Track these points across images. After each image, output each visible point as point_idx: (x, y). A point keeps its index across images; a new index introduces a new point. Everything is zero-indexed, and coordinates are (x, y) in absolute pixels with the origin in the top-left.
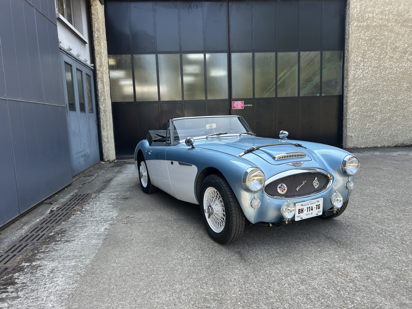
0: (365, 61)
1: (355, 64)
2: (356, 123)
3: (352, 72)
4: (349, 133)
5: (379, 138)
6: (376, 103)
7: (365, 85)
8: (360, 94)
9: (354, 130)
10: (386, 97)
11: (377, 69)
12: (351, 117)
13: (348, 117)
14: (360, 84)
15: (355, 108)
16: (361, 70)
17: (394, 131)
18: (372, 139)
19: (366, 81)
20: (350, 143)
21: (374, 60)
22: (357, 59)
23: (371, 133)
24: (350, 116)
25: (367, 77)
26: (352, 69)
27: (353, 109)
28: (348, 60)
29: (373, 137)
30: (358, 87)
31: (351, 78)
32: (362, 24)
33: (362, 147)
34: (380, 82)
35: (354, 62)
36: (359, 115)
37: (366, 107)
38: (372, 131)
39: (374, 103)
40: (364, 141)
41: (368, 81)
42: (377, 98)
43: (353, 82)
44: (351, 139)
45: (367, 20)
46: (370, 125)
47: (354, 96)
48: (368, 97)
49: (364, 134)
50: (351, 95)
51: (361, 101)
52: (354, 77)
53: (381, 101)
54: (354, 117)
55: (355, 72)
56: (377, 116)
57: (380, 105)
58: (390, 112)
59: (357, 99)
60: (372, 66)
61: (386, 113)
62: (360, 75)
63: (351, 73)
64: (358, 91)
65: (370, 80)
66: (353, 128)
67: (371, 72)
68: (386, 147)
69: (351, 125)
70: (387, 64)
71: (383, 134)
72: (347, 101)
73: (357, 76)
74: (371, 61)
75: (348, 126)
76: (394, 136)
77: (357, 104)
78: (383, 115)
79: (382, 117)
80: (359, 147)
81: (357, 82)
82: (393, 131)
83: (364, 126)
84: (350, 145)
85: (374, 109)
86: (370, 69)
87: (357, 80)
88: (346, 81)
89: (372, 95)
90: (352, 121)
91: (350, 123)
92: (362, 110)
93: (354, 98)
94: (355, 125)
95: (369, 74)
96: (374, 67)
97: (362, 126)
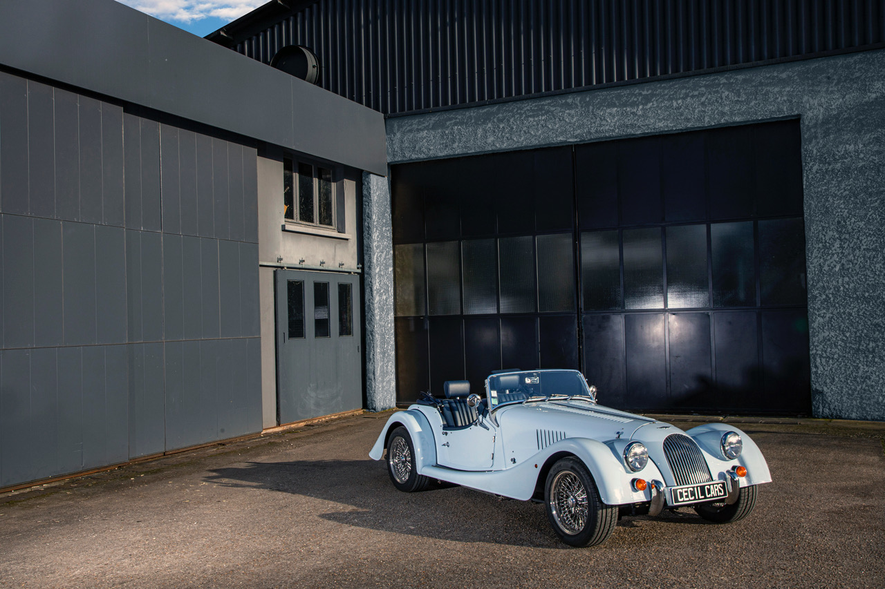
0: (845, 238)
1: (821, 245)
4: (815, 384)
7: (847, 286)
8: (837, 305)
9: (830, 378)
11: (874, 253)
12: (818, 352)
13: (814, 352)
14: (835, 284)
15: (827, 333)
16: (836, 256)
18: (875, 400)
19: (849, 278)
21: (867, 237)
22: (825, 236)
23: (872, 388)
24: (818, 348)
25: (850, 270)
26: (815, 254)
27: (823, 334)
30: (831, 291)
31: (813, 272)
32: (830, 167)
35: (819, 241)
36: (839, 347)
37: (856, 333)
38: (873, 383)
40: (855, 403)
41: (856, 278)
43: (820, 280)
44: (821, 398)
45: (843, 157)
46: (866, 369)
47: (824, 308)
48: (858, 311)
49: (854, 389)
50: (816, 307)
51: (841, 319)
52: (820, 270)
54: (826, 352)
55: (822, 260)
59: (831, 315)
60: (862, 248)
62: (835, 266)
63: (812, 263)
64: (832, 299)
65: (859, 275)
66: (826, 375)
67: (859, 260)
69: (821, 368)
73: (826, 268)
74: (858, 238)
75: (814, 370)
77: (832, 325)
81: (827, 281)
83: (852, 373)
85: (875, 336)
86: (857, 255)
87: (827, 277)
89: (868, 307)
90: (823, 360)
91: (818, 364)
92: (844, 338)
93: (824, 313)
94: (831, 369)
95: (856, 264)
96: (867, 250)
97: (848, 373)
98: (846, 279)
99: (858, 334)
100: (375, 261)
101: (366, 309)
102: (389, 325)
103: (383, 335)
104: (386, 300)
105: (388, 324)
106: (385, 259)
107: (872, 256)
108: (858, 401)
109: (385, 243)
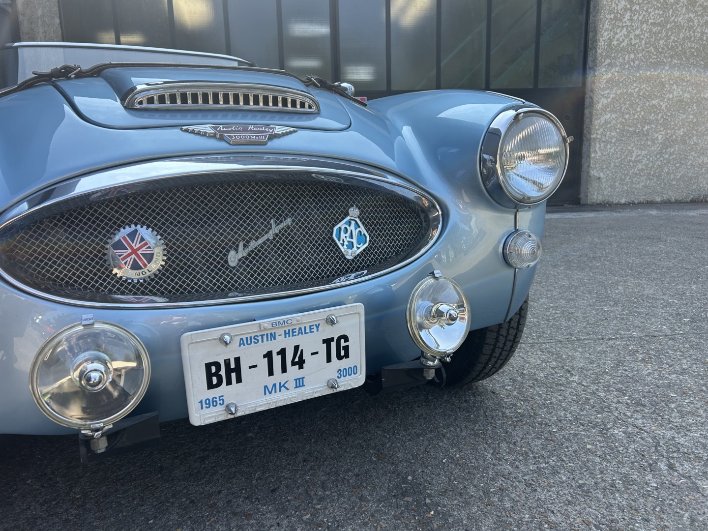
0: (635, 10)
1: (612, 16)
2: (610, 149)
3: (606, 34)
4: (593, 170)
5: (658, 182)
6: (654, 105)
7: (632, 64)
8: (621, 85)
9: (606, 164)
10: (677, 91)
11: (659, 28)
12: (599, 137)
13: (594, 136)
14: (621, 61)
15: (609, 115)
16: (625, 29)
17: (691, 168)
18: (643, 184)
19: (635, 55)
20: (596, 193)
21: (655, 9)
22: (617, 5)
23: (642, 172)
24: (599, 132)
25: (637, 46)
26: (606, 26)
27: (605, 117)
28: (597, 7)
29: (646, 179)
30: (617, 69)
31: (603, 47)
33: (621, 201)
34: (665, 57)
35: (610, 13)
36: (618, 131)
37: (634, 114)
38: (644, 167)
39: (651, 104)
40: (626, 188)
41: (641, 55)
42: (659, 95)
43: (608, 57)
44: (597, 185)
46: (640, 153)
47: (609, 88)
48: (639, 91)
49: (627, 174)
50: (602, 87)
51: (623, 100)
52: (609, 45)
53: (666, 100)
54: (605, 136)
55: (612, 33)
56: (657, 135)
57: (663, 110)
58: (684, 125)
59: (614, 96)
60: (650, 21)
61: (677, 128)
62: (624, 40)
63: (602, 37)
64: (617, 78)
65: (644, 52)
66: (604, 161)
67: (646, 35)
68: (673, 203)
69: (599, 154)
70: (681, 18)
71: (668, 173)
72: (592, 99)
73: (615, 43)
74: (647, 11)
75: (593, 155)
76: (691, 178)
77: (614, 106)
78: (669, 132)
79: (668, 137)
80: (614, 202)
81: (615, 58)
82: (689, 167)
83: (627, 157)
84: (595, 197)
85: (651, 117)
86: (645, 29)
87: (614, 53)
88: (591, 55)
89: (648, 87)
90: (602, 145)
91: (597, 149)
92: (623, 121)
93: (608, 93)
94: (608, 154)
95: (643, 39)
96: (653, 24)
97: (623, 157)
98: (632, 56)
99: (636, 117)
107: (657, 31)
108: (629, 186)
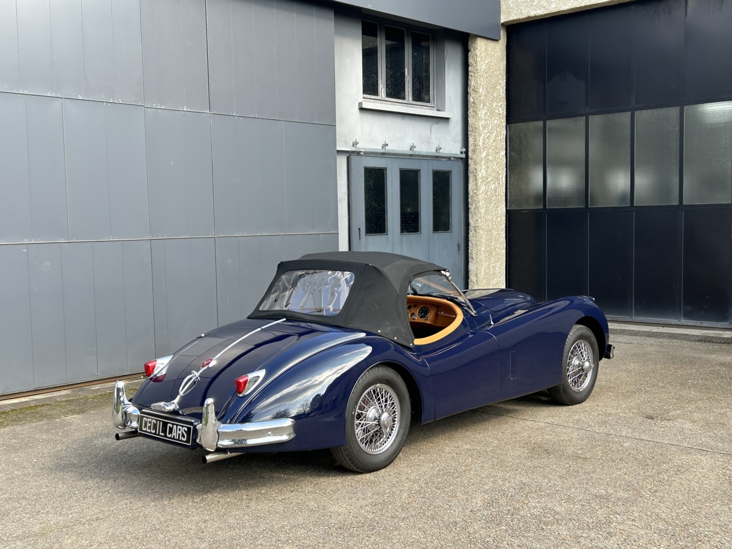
100: (481, 143)
101: (470, 200)
102: (499, 220)
103: (489, 231)
104: (495, 190)
105: (496, 218)
106: (494, 141)
109: (496, 121)
